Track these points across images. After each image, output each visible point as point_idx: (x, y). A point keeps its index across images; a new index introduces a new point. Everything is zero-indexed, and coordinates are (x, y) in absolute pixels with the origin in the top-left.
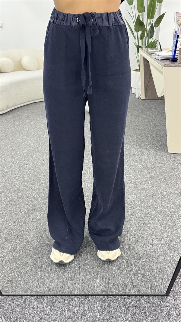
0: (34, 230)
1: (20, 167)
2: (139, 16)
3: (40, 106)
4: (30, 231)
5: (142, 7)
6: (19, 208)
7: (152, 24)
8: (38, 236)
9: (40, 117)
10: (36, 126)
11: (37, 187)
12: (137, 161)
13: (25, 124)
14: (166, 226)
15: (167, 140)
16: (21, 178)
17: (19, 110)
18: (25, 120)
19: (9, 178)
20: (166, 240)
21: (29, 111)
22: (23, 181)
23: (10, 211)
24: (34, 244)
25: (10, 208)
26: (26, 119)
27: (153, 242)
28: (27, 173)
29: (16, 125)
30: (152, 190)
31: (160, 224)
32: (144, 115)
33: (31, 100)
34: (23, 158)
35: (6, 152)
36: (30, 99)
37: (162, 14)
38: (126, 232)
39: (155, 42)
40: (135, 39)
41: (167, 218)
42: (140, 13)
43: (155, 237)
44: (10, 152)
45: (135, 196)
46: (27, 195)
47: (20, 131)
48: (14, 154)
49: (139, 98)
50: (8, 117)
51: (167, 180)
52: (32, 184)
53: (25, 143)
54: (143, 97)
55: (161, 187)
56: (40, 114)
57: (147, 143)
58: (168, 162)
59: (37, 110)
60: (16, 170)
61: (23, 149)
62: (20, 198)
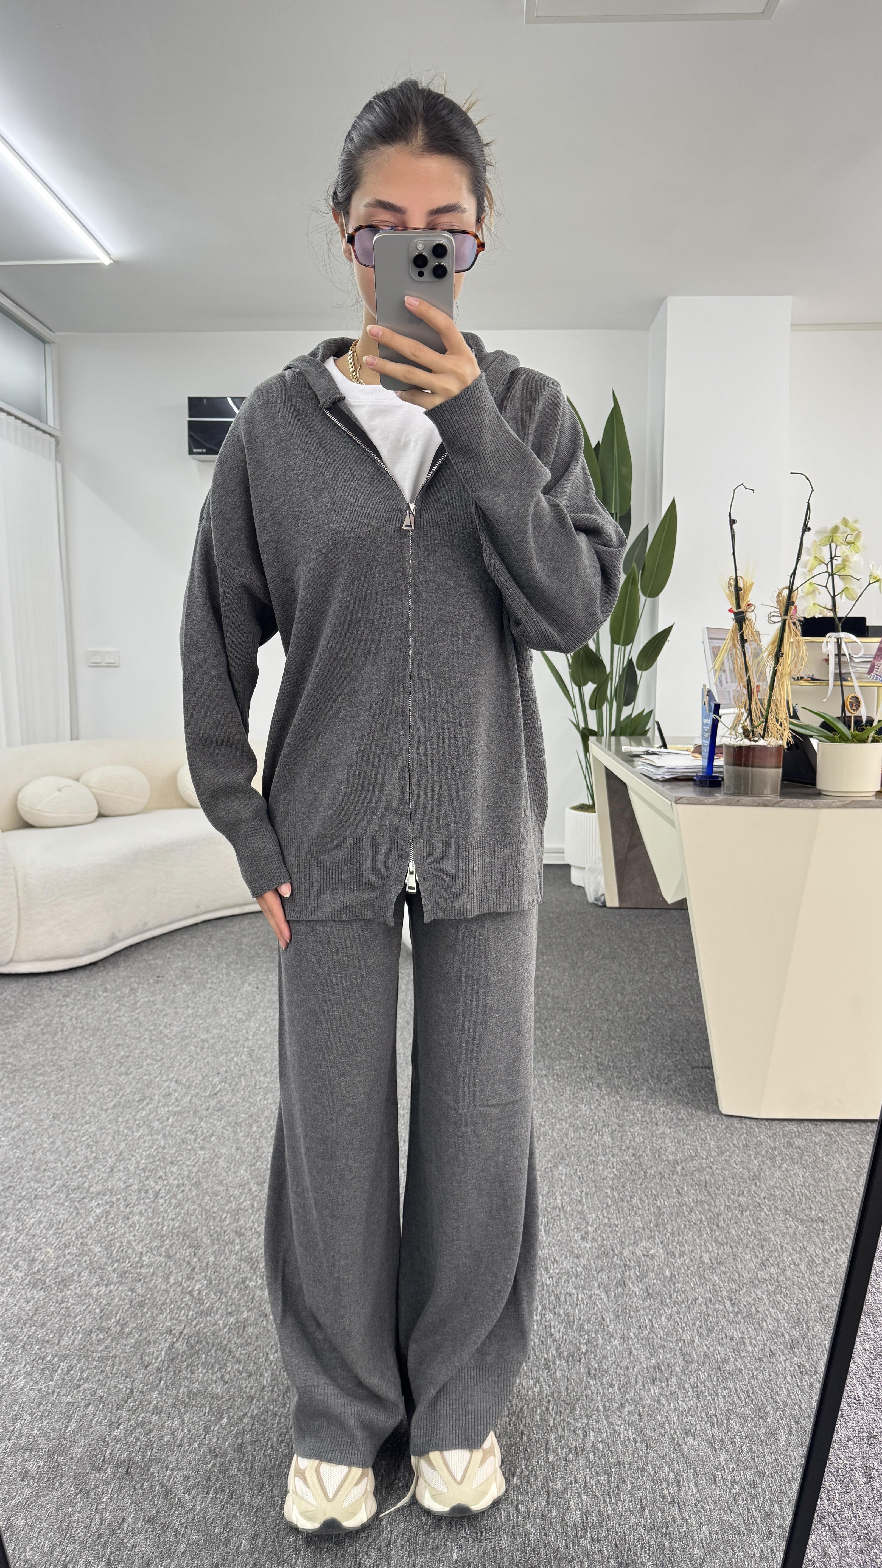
0: (196, 1445)
1: (147, 1174)
3: (231, 932)
4: (180, 1445)
6: (136, 1346)
7: (631, 662)
8: (211, 1471)
9: (232, 973)
10: (214, 1007)
11: (212, 1259)
12: (603, 1146)
13: (173, 1002)
14: (728, 1420)
15: (711, 1063)
16: (148, 1218)
17: (153, 948)
18: (175, 986)
19: (103, 1220)
20: (734, 1482)
21: (191, 951)
22: (157, 1230)
23: (102, 1359)
24: (194, 1506)
25: (100, 1349)
26: (177, 983)
27: (679, 1490)
28: (173, 1201)
29: (139, 1004)
30: (668, 1266)
31: (707, 1414)
32: (620, 964)
33: (202, 909)
34: (161, 1136)
35: (96, 1111)
36: (198, 907)
37: (660, 629)
38: (570, 1451)
39: (644, 718)
41: (731, 1385)
43: (689, 1466)
44: (109, 1111)
45: (603, 1296)
46: (172, 1294)
47: (151, 1028)
48: (127, 1122)
49: (600, 904)
50: (111, 974)
51: (722, 1224)
52: (190, 1246)
53: (171, 1076)
54: (613, 901)
55: (701, 1257)
56: (231, 963)
57: (638, 1075)
58: (722, 1153)
59: (222, 948)
60: (131, 1185)
61: (159, 1102)
62: (142, 1304)
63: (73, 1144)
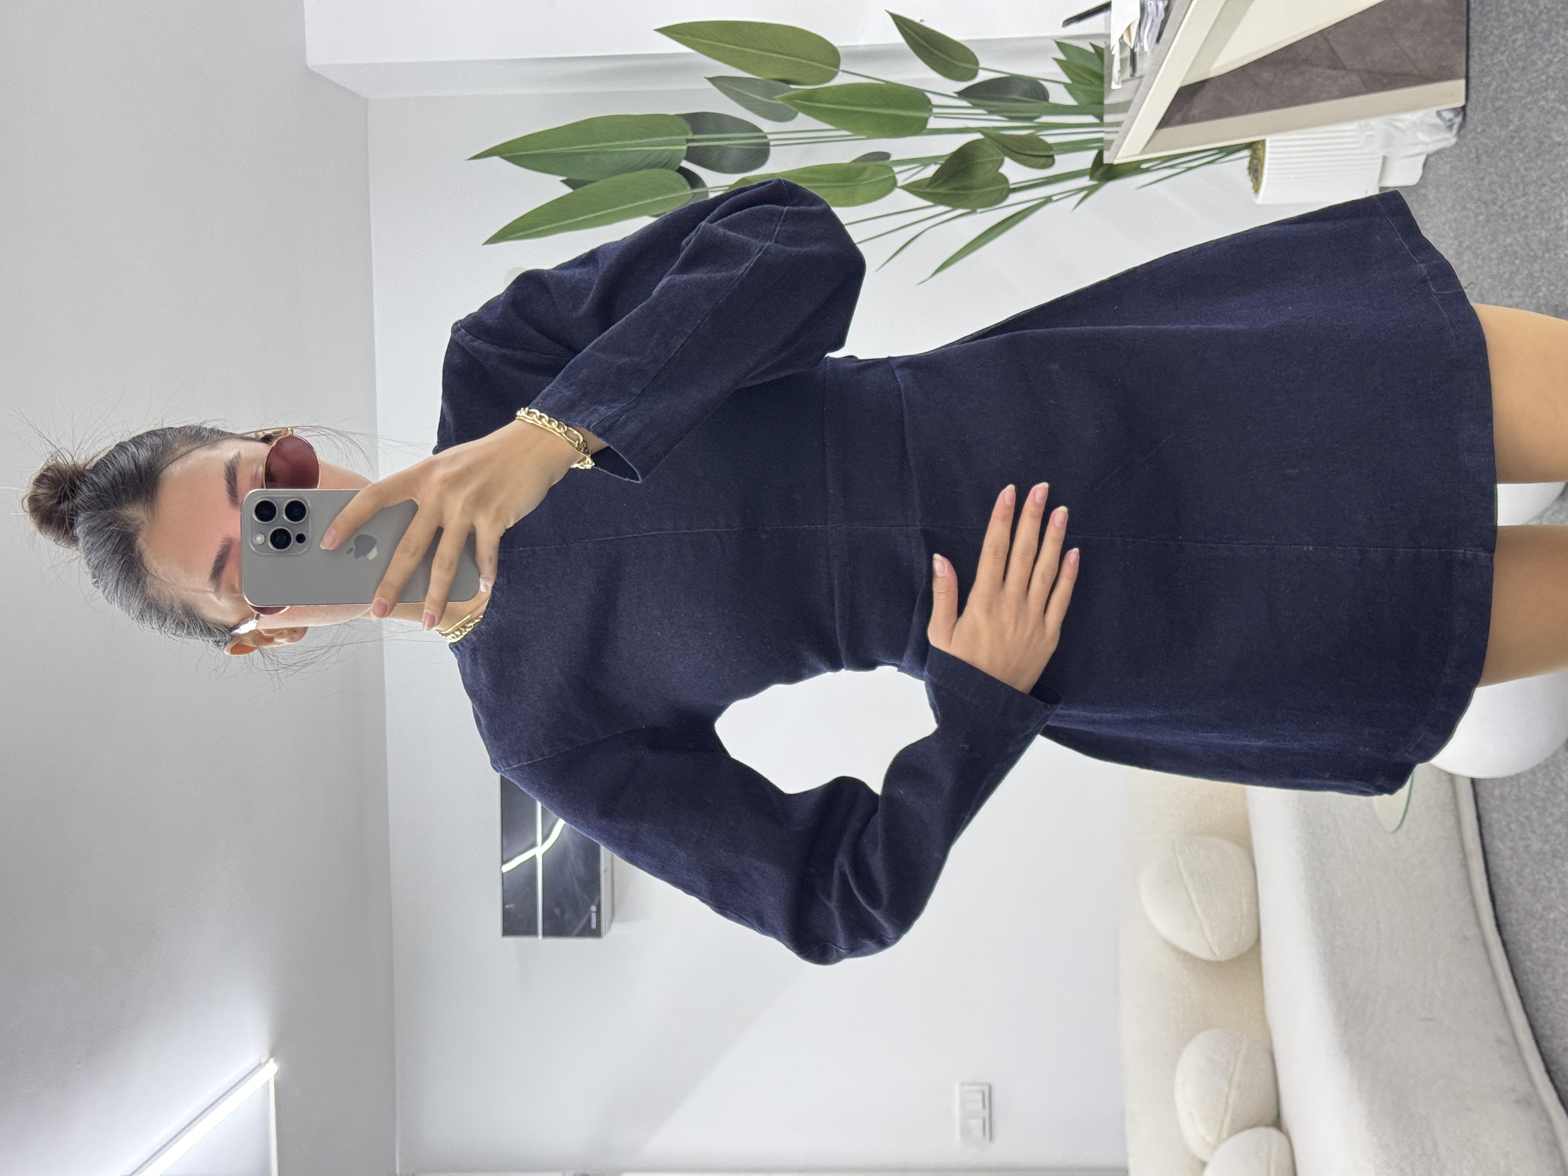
2: (914, 188)
5: (865, 169)
7: (963, 94)
33: (1472, 933)
37: (899, 40)
40: (1048, 200)
42: (894, 185)
49: (1458, 119)
54: (1451, 92)
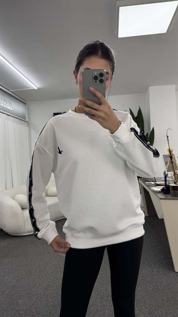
1: (46, 289)
15: (172, 258)
16: (45, 302)
22: (47, 306)
34: (49, 279)
35: (35, 272)
48: (41, 275)
54: (147, 215)
57: (155, 261)
63: (29, 281)
